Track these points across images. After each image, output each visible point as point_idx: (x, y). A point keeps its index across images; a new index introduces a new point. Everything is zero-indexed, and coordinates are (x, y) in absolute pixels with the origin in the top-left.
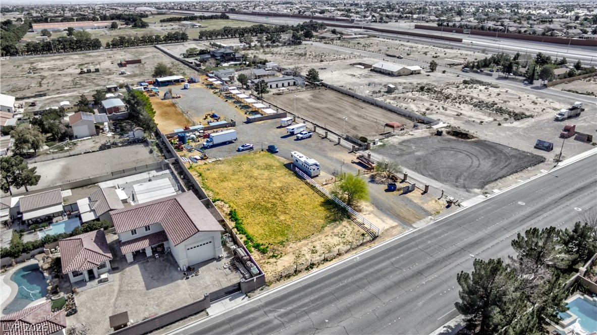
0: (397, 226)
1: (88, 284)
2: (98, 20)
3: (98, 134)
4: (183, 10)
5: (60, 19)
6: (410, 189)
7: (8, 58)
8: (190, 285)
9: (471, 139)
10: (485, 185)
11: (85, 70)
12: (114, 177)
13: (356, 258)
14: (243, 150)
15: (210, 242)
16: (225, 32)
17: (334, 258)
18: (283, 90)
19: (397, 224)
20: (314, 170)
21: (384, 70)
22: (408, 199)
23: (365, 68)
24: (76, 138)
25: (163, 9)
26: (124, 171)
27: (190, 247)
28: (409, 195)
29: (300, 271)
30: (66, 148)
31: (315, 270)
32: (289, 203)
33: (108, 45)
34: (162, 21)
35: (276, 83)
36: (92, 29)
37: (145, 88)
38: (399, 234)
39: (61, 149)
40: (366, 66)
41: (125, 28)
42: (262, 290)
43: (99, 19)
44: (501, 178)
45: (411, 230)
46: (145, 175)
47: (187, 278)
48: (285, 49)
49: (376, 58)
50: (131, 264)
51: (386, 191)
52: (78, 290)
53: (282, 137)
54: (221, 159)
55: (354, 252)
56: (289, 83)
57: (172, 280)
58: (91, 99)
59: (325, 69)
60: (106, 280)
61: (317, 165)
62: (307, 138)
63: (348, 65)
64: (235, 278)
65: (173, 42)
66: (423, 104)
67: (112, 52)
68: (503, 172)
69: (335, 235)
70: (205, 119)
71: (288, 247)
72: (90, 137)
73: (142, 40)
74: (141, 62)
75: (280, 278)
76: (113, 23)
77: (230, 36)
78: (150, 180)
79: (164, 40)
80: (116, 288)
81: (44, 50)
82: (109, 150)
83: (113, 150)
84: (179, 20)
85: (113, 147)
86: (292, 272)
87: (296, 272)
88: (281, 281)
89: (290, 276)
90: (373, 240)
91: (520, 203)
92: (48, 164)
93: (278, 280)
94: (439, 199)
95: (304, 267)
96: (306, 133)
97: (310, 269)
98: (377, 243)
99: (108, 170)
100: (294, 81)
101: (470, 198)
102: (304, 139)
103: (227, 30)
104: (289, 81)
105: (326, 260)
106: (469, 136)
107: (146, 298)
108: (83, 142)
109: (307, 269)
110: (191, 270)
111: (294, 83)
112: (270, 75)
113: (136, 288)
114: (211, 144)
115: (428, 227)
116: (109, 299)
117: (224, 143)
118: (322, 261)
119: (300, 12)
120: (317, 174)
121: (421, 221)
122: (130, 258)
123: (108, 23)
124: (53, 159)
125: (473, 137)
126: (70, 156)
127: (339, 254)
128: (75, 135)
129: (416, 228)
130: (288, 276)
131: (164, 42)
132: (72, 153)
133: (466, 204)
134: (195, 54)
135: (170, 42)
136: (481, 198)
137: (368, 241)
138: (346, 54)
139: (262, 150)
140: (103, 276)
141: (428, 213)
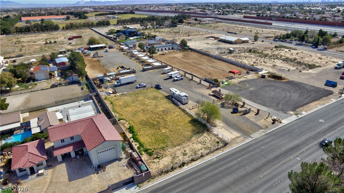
0: (240, 136)
1: (30, 177)
2: (59, 15)
3: (51, 78)
4: (109, 10)
5: (38, 15)
6: (247, 112)
7: (5, 36)
8: (99, 178)
9: (284, 80)
10: (296, 109)
11: (48, 42)
12: (57, 104)
13: (213, 159)
14: (139, 87)
15: (114, 148)
16: (132, 20)
17: (199, 159)
18: (165, 52)
19: (240, 135)
20: (185, 99)
21: (226, 40)
22: (246, 118)
23: (215, 39)
24: (37, 81)
25: (97, 9)
26: (63, 101)
27: (99, 151)
28: (247, 116)
29: (175, 168)
30: (30, 87)
31: (185, 167)
32: (169, 121)
33: (63, 28)
34: (96, 15)
35: (161, 48)
36: (56, 20)
37: (82, 52)
38: (241, 142)
39: (27, 88)
40: (216, 38)
41: (74, 19)
42: (149, 182)
43: (60, 15)
44: (306, 104)
45: (249, 140)
46: (76, 104)
47: (98, 173)
48: (167, 30)
49: (221, 34)
50: (61, 163)
51: (232, 113)
52: (22, 182)
53: (164, 80)
54: (125, 93)
55: (212, 154)
56: (169, 48)
57: (88, 174)
58: (49, 58)
59: (191, 40)
60: (42, 174)
61: (186, 96)
62: (180, 80)
63: (205, 38)
64: (130, 173)
65: (101, 26)
66: (252, 60)
67: (65, 32)
68: (307, 101)
69: (199, 143)
70: (117, 69)
71: (167, 151)
72: (46, 80)
73: (83, 25)
74: (81, 37)
75: (162, 173)
76: (67, 16)
77: (135, 23)
78: (80, 107)
79: (96, 25)
80: (48, 180)
81: (26, 31)
82: (57, 88)
83: (59, 88)
84: (106, 14)
85: (59, 86)
86: (170, 168)
87: (173, 169)
88: (162, 176)
89: (168, 172)
90: (225, 146)
91: (321, 120)
92: (18, 96)
93: (160, 175)
94: (267, 118)
95: (178, 165)
96: (180, 77)
97: (182, 167)
98: (227, 148)
99: (53, 100)
100: (172, 47)
101: (287, 118)
102: (179, 80)
103: (133, 19)
104: (169, 47)
105: (193, 160)
106: (282, 78)
107: (68, 187)
108: (41, 83)
109: (180, 167)
110: (101, 167)
111: (172, 48)
112: (158, 44)
113: (62, 180)
114: (119, 84)
115: (261, 137)
116: (42, 188)
117: (128, 83)
118: (190, 161)
119: (176, 10)
120: (187, 102)
121: (256, 133)
122: (60, 159)
123: (65, 17)
124: (21, 94)
125: (285, 79)
126: (32, 92)
127: (202, 156)
128: (36, 79)
129: (253, 138)
130: (167, 172)
131: (96, 26)
132: (33, 90)
133: (285, 122)
134: (114, 33)
135: (100, 26)
136: (294, 118)
137: (221, 147)
138: (203, 32)
139: (152, 88)
140: (40, 172)
141: (261, 128)
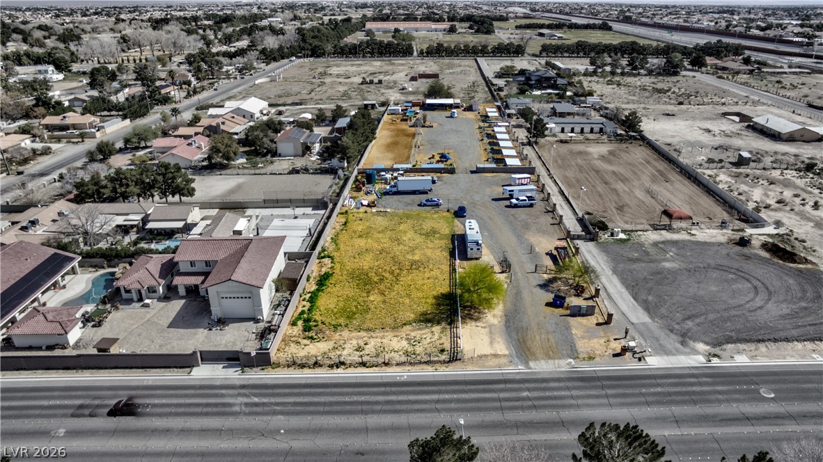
0: (505, 356)
1: (133, 304)
2: (444, 21)
3: (303, 155)
4: (563, 14)
5: (403, 17)
6: (583, 311)
7: (312, 59)
8: (206, 337)
9: (799, 263)
10: (728, 343)
11: (368, 80)
12: (266, 205)
13: (403, 376)
14: (425, 205)
15: (250, 298)
16: (577, 47)
17: (376, 366)
18: (571, 137)
19: (507, 353)
20: (472, 249)
21: (767, 128)
22: (568, 323)
23: (740, 122)
24: (280, 156)
25: (538, 11)
26: (277, 201)
27: (225, 296)
28: (573, 320)
29: (321, 366)
30: (260, 165)
31: (340, 370)
32: (401, 283)
33: (421, 53)
34: (517, 27)
35: (572, 126)
36: (428, 31)
37: (402, 110)
38: (495, 367)
39: (255, 166)
40: (744, 118)
41: (465, 33)
42: (263, 369)
43: (446, 20)
44: (775, 340)
45: (521, 368)
46: (288, 211)
47: (210, 330)
48: (647, 81)
49: (781, 108)
50: (182, 298)
51: (548, 304)
52: (121, 307)
53: (492, 200)
54: (389, 210)
55: (410, 368)
56: (592, 129)
57: (197, 326)
58: (329, 114)
59: (673, 115)
60: (147, 306)
61: (477, 243)
62: (524, 207)
63: (718, 114)
64: (252, 348)
65: (503, 55)
66: (782, 193)
67: (421, 61)
68: (795, 333)
69: (407, 339)
70: (430, 159)
71: (338, 334)
72: (292, 158)
73: (463, 50)
74: (438, 77)
75: (293, 364)
76: (452, 25)
77: (581, 54)
78: (296, 218)
79: (491, 52)
80: (148, 316)
81: (351, 53)
82: (297, 175)
83: (301, 176)
84: (542, 26)
85: (303, 173)
86: (312, 362)
87: (317, 364)
88: (290, 369)
89: (305, 367)
90: (449, 362)
92: (230, 178)
93: (289, 366)
94: (615, 339)
95: (329, 362)
96: (525, 200)
97: (335, 368)
98: (450, 368)
100: (602, 126)
101: (674, 355)
102: (520, 207)
103: (581, 46)
104: (593, 126)
105: (363, 364)
106: (796, 258)
107: (158, 335)
108: (282, 162)
109: (331, 366)
110: (222, 322)
111: (601, 130)
112: (578, 114)
113: (161, 322)
114: (394, 189)
115: (556, 372)
116: (133, 324)
117: (414, 192)
118: (357, 363)
119: (727, 27)
120: (478, 256)
121: (549, 361)
122: (182, 291)
123: (446, 25)
124: (238, 174)
125: (806, 261)
126: (255, 174)
127: (386, 364)
128: (278, 152)
129: (530, 368)
130: (302, 366)
131: (492, 54)
132: (263, 171)
133: (655, 362)
134: (512, 74)
135: (499, 55)
136: (697, 360)
137: (440, 361)
138: (735, 95)
139: (448, 211)
140: (147, 301)
141: (574, 354)
